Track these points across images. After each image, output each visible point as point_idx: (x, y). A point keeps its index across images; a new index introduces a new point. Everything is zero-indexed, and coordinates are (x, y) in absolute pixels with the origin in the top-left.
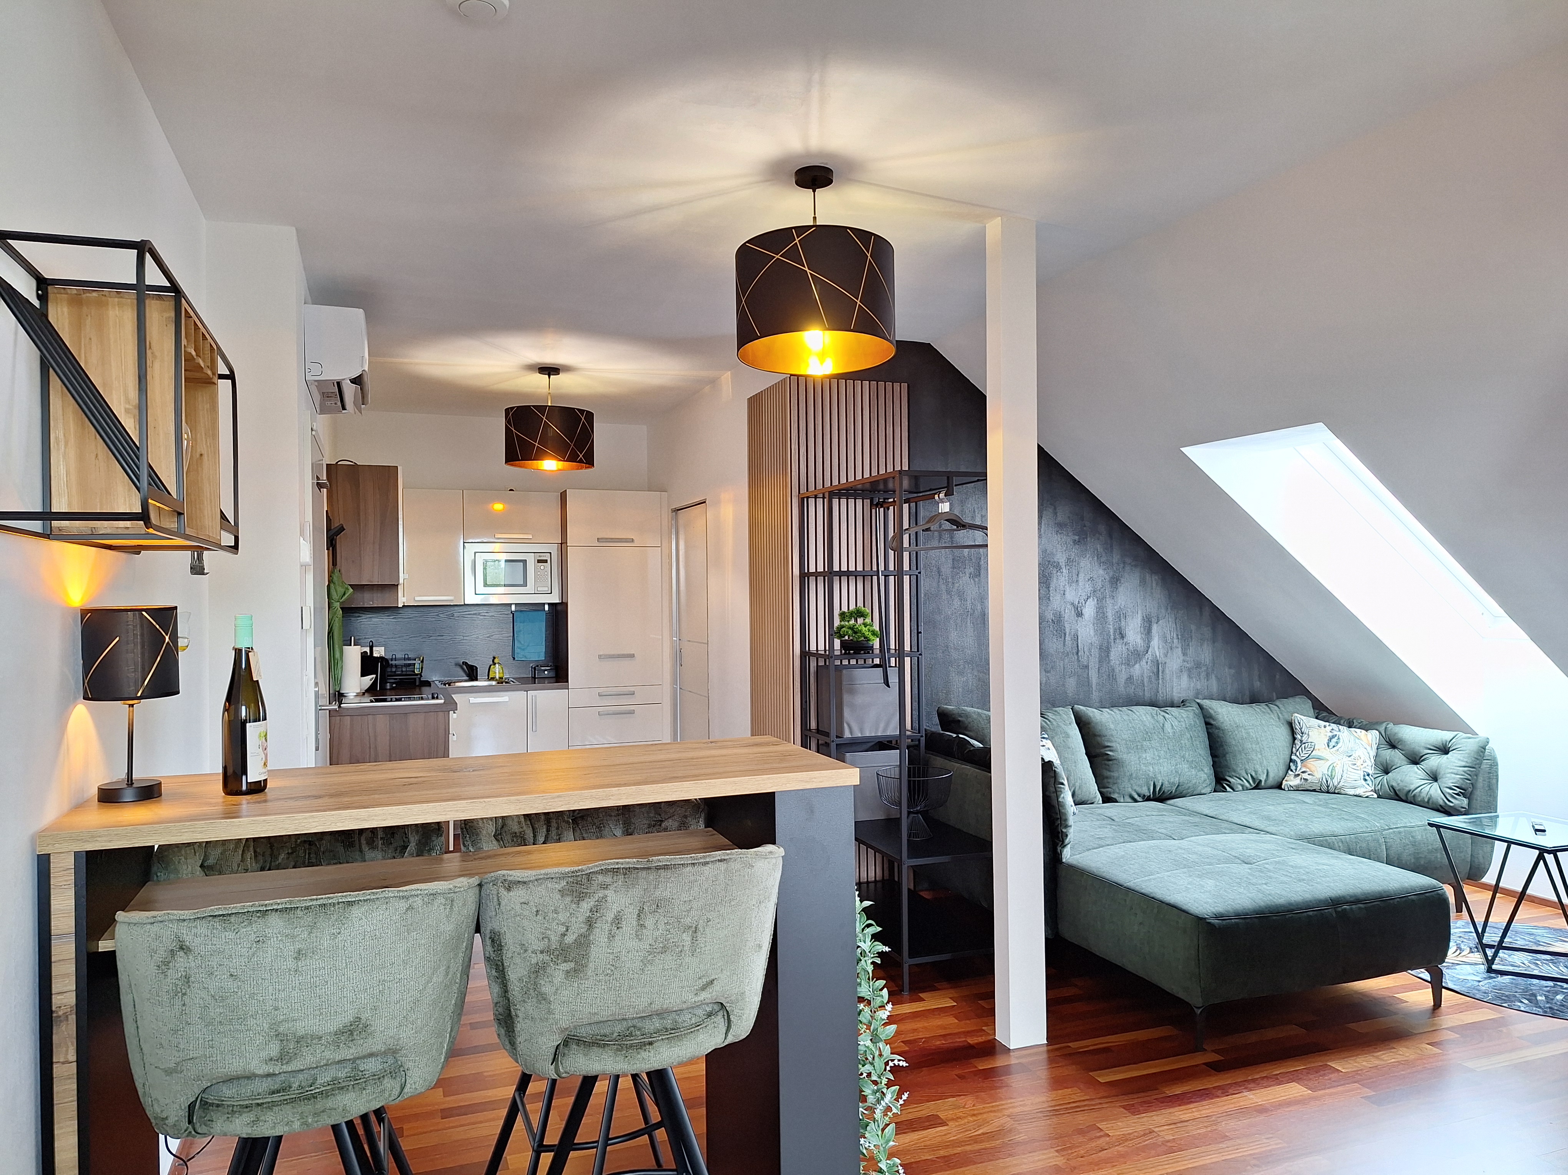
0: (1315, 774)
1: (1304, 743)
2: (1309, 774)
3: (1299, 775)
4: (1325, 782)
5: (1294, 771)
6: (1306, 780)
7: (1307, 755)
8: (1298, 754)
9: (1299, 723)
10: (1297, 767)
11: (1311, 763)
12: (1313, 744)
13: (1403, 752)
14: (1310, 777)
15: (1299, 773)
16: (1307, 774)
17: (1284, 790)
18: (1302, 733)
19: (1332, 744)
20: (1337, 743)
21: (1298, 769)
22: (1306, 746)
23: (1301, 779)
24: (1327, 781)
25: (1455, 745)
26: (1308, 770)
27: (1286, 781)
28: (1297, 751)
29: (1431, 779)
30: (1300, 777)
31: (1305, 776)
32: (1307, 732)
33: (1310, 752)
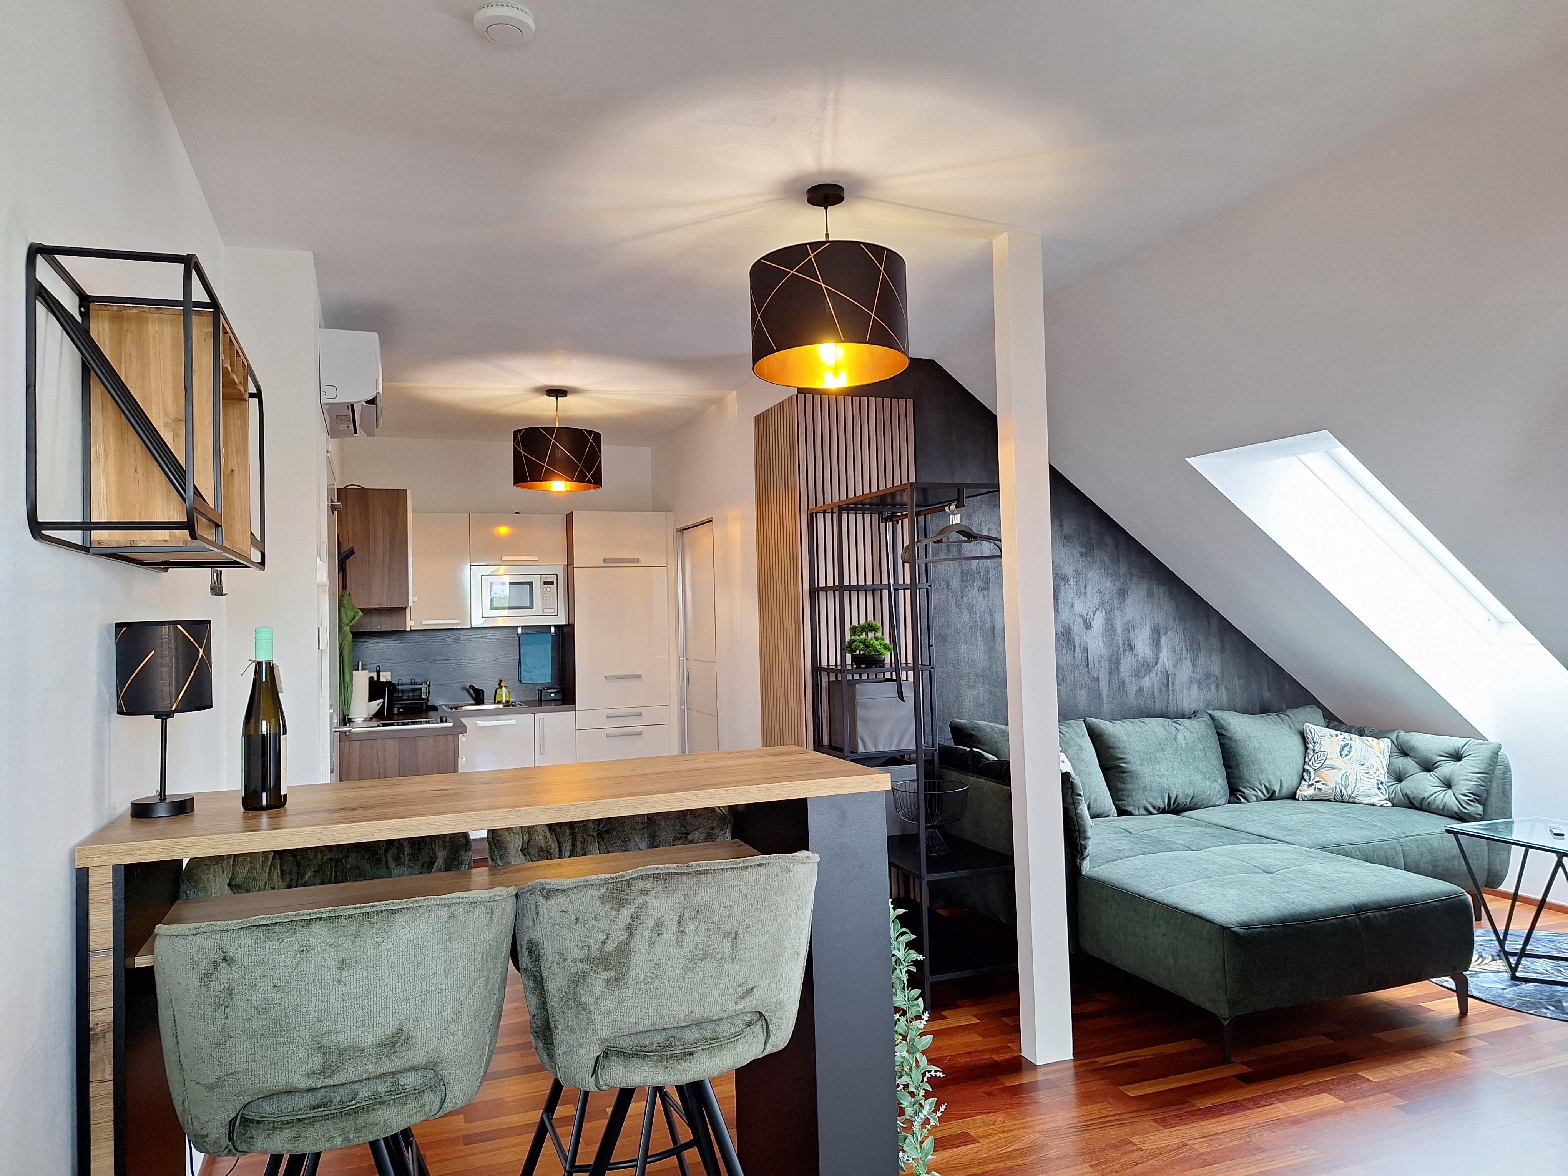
0: (1329, 783)
1: (1317, 753)
2: (1323, 784)
3: (1312, 785)
4: (1339, 791)
5: (1308, 781)
6: (1320, 789)
7: (1320, 765)
8: (1311, 763)
9: (1311, 733)
10: (1310, 777)
11: (1324, 772)
12: (1325, 753)
13: (1416, 760)
14: (1324, 786)
15: (1313, 783)
16: (1320, 783)
17: (1298, 800)
18: (1314, 743)
19: (1345, 752)
20: (1349, 752)
21: (1312, 778)
22: (1319, 756)
23: (1315, 789)
24: (1341, 791)
25: (1468, 751)
26: (1321, 779)
27: (1300, 791)
28: (1310, 760)
29: (1444, 786)
30: (1314, 787)
31: (1319, 785)
32: (1319, 742)
33: (1323, 761)
